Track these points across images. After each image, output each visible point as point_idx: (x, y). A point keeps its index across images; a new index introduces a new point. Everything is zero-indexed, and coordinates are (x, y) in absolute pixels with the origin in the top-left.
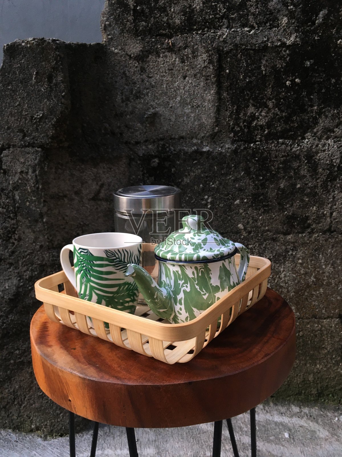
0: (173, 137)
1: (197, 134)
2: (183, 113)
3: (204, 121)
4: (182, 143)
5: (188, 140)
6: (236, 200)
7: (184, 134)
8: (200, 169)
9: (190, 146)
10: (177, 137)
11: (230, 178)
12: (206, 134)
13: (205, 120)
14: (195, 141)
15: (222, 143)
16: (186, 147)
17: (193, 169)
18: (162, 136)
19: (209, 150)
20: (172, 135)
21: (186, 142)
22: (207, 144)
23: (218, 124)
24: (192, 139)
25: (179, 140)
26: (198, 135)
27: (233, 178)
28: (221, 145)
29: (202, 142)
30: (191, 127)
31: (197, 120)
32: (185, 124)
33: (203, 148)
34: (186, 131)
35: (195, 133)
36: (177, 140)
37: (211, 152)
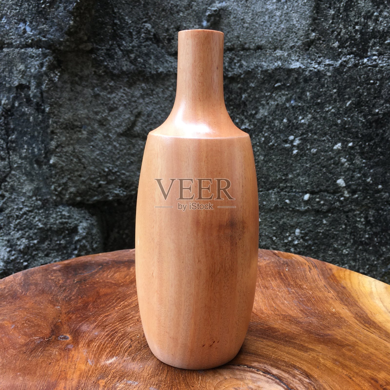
0: (247, 46)
1: (283, 42)
2: (264, 10)
3: (295, 23)
4: (260, 55)
5: (268, 51)
6: (336, 144)
7: (263, 42)
8: (283, 95)
9: (271, 60)
10: (252, 46)
11: (329, 110)
12: (297, 42)
13: (297, 21)
14: (279, 53)
15: (319, 57)
16: (265, 62)
17: (274, 95)
18: (230, 44)
19: (300, 67)
20: (246, 43)
21: (265, 55)
22: (297, 58)
23: (315, 29)
24: (275, 51)
25: (256, 51)
26: (284, 44)
27: (333, 110)
28: (319, 60)
29: (289, 55)
30: (274, 32)
31: (285, 21)
32: (266, 26)
33: (291, 64)
34: (267, 37)
35: (281, 40)
36: (252, 51)
37: (304, 70)
